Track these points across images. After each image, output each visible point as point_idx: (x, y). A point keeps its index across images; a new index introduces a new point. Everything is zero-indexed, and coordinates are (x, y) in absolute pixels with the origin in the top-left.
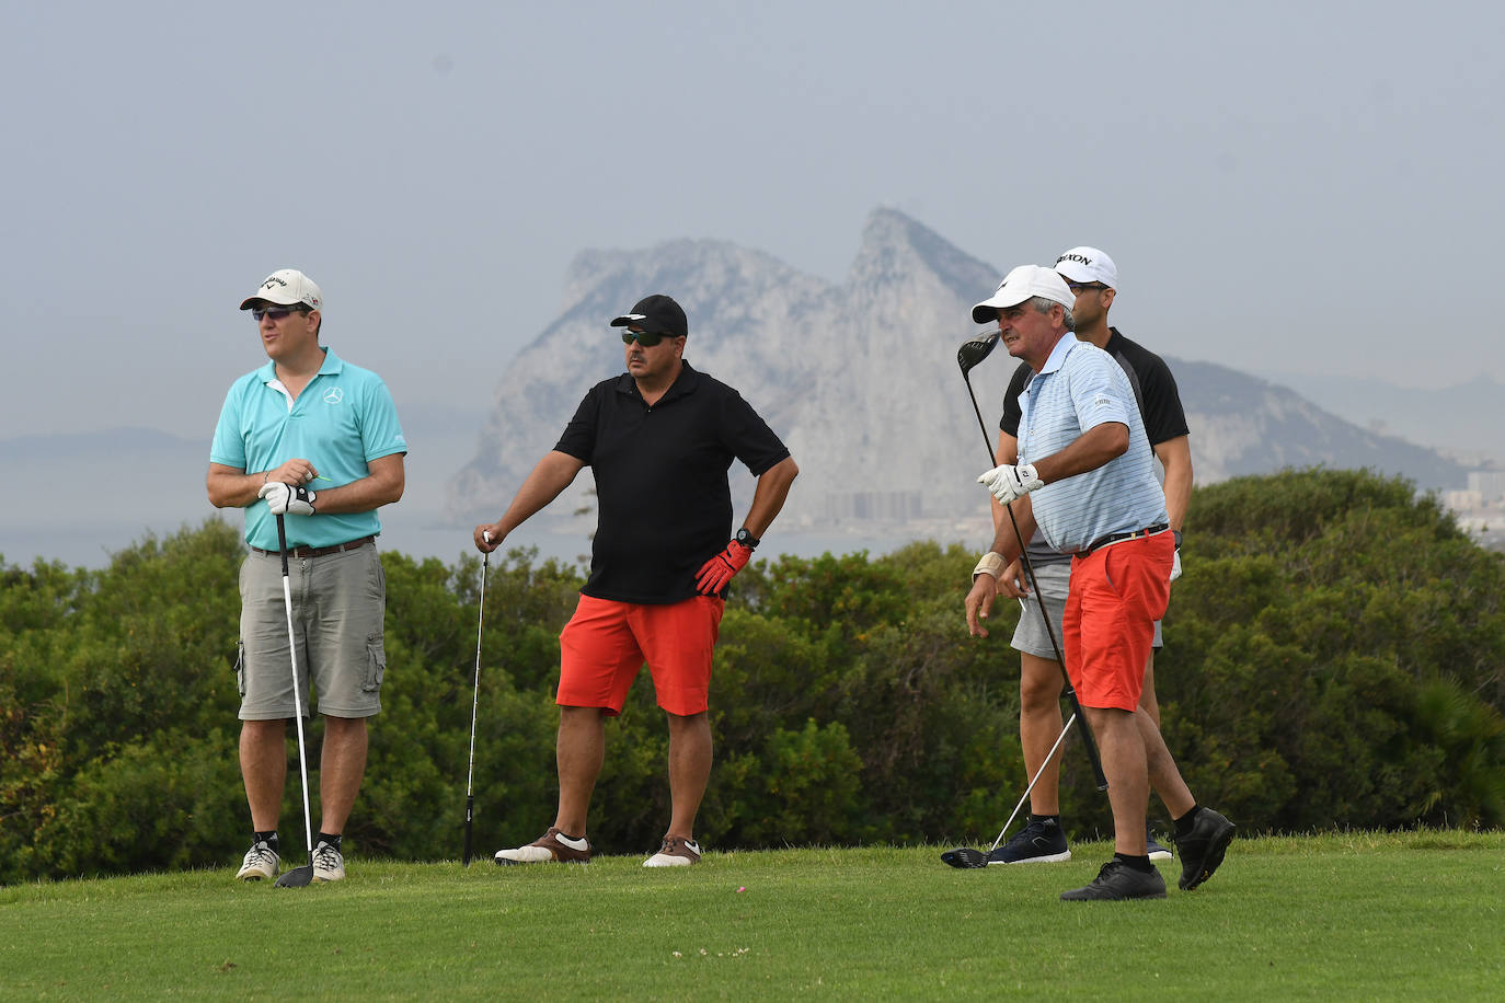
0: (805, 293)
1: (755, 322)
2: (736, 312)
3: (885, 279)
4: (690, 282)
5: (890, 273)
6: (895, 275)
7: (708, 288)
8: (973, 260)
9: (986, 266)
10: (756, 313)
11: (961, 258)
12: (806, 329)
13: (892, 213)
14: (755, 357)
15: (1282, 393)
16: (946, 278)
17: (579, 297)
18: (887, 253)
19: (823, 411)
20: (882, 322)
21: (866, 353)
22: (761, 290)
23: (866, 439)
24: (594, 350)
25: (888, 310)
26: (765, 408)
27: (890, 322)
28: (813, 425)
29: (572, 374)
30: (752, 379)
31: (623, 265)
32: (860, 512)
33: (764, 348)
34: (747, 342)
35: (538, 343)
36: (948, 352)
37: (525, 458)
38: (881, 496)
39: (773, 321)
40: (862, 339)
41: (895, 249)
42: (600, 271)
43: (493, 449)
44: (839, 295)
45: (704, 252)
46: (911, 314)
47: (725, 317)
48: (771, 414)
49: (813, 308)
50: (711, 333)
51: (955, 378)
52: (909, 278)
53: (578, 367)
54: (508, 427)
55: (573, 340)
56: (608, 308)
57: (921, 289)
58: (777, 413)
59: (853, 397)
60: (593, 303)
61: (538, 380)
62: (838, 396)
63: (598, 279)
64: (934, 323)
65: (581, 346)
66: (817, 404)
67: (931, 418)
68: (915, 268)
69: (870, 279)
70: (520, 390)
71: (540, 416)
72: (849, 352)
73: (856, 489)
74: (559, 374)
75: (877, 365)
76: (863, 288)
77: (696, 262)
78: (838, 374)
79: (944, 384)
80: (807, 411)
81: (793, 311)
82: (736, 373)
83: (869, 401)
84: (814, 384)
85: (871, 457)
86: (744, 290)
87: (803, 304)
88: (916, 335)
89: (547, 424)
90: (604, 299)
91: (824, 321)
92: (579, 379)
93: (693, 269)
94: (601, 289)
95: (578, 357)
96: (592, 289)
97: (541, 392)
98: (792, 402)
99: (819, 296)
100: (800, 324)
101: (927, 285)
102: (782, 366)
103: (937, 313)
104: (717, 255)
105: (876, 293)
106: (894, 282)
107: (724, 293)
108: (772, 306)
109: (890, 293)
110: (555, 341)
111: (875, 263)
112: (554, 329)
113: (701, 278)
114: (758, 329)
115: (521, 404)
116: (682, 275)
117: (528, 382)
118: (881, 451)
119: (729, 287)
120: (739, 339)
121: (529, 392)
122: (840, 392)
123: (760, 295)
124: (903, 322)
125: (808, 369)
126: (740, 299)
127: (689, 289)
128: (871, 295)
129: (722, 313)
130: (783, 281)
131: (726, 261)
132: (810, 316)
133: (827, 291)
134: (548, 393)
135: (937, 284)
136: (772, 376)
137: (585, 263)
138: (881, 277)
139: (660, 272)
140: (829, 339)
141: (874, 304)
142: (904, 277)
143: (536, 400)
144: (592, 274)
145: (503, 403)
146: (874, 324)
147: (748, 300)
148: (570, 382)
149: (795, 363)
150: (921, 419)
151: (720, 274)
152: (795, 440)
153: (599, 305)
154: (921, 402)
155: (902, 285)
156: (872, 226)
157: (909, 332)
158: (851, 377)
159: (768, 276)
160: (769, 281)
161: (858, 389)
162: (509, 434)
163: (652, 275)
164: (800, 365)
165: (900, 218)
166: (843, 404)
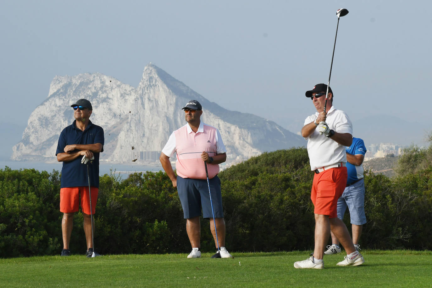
0: (126, 90)
1: (110, 99)
2: (104, 95)
3: (150, 86)
4: (90, 86)
5: (152, 85)
6: (153, 85)
7: (95, 88)
8: (177, 81)
9: (181, 83)
10: (110, 96)
11: (174, 80)
12: (126, 101)
13: (152, 65)
14: (110, 109)
15: (272, 123)
16: (169, 86)
17: (55, 91)
18: (151, 79)
19: (130, 126)
20: (149, 99)
21: (144, 109)
22: (112, 88)
23: (144, 135)
24: (60, 106)
25: (151, 96)
26: (113, 125)
27: (152, 99)
28: (127, 131)
29: (53, 114)
30: (109, 117)
31: (69, 80)
32: (142, 158)
33: (112, 107)
34: (107, 105)
35: (42, 104)
36: (170, 109)
37: (38, 140)
38: (148, 152)
39: (115, 99)
40: (143, 104)
41: (153, 77)
42: (62, 82)
43: (28, 137)
44: (136, 91)
45: (94, 77)
46: (158, 97)
47: (101, 97)
48: (114, 127)
49: (127, 95)
50: (96, 102)
51: (172, 117)
52: (157, 86)
53: (55, 112)
54: (33, 130)
55: (53, 103)
56: (64, 94)
57: (161, 89)
58: (116, 127)
59: (140, 122)
60: (60, 92)
61: (42, 116)
62: (135, 122)
63: (61, 84)
64: (165, 100)
65: (56, 106)
66: (129, 124)
67: (164, 129)
68: (160, 83)
69: (146, 86)
70: (36, 119)
71: (43, 127)
72: (139, 109)
73: (141, 150)
74: (49, 114)
75: (147, 112)
76: (143, 89)
77: (92, 80)
78: (135, 115)
79: (168, 118)
80: (126, 126)
81: (122, 95)
82: (103, 114)
83: (145, 124)
84: (128, 118)
85: (145, 140)
86: (106, 89)
87: (125, 93)
88: (160, 103)
89: (45, 129)
90: (63, 91)
91: (131, 99)
92: (55, 116)
93: (91, 82)
94: (62, 88)
95: (55, 109)
96: (59, 88)
97: (43, 119)
98: (121, 123)
99: (130, 91)
100: (123, 100)
101: (163, 88)
102: (118, 112)
103: (166, 97)
104: (98, 78)
105: (147, 90)
106: (153, 87)
107: (100, 89)
108: (115, 94)
109: (152, 90)
110: (47, 104)
111: (147, 81)
112: (47, 100)
113: (93, 85)
114: (111, 101)
115: (37, 123)
116: (87, 84)
117: (39, 116)
118: (148, 139)
119: (102, 88)
120: (105, 104)
121: (39, 119)
122: (136, 120)
123: (111, 90)
124: (155, 99)
125: (126, 114)
126: (105, 91)
127: (89, 88)
128: (146, 91)
129: (100, 96)
130: (119, 86)
131: (101, 80)
132: (127, 97)
133: (132, 90)
134: (45, 120)
135: (166, 88)
136: (115, 115)
137: (57, 79)
138: (149, 85)
139: (80, 83)
140: (133, 104)
141: (147, 94)
142: (156, 85)
143: (41, 122)
144: (59, 83)
145: (31, 122)
146: (147, 99)
147: (108, 92)
148: (52, 117)
149: (122, 112)
150: (161, 129)
151: (99, 84)
152: (122, 136)
153: (62, 93)
154: (161, 124)
155: (155, 88)
156: (146, 70)
157: (157, 102)
158: (139, 116)
159: (114, 85)
160: (114, 86)
161: (141, 120)
162: (33, 132)
163: (78, 84)
164: (124, 112)
165: (156, 67)
166: (136, 124)
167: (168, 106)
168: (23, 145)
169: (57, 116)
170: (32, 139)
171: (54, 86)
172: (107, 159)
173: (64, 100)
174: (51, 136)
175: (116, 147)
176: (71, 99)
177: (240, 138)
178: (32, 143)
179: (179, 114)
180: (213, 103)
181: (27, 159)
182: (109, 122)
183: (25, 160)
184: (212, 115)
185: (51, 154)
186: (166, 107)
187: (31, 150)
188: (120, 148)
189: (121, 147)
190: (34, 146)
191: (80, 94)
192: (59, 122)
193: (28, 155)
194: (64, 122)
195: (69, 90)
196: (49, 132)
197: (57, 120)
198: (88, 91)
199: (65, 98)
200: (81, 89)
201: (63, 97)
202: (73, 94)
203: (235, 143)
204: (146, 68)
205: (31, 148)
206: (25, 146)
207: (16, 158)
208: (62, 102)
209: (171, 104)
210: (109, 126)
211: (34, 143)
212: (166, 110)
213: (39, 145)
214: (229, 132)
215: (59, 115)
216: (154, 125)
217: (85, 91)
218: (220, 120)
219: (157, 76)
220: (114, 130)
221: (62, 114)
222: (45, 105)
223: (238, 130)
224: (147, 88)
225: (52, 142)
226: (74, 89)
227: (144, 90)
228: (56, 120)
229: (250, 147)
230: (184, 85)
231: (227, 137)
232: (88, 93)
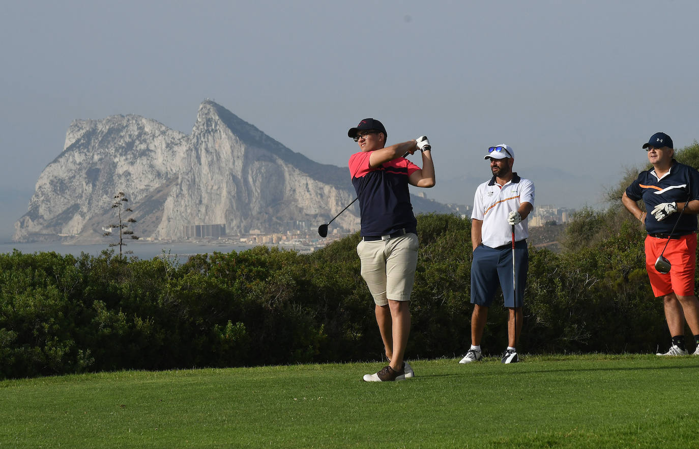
0: (173, 138)
1: (151, 151)
2: (143, 147)
3: (208, 132)
4: (122, 134)
5: (210, 130)
6: (212, 130)
7: (130, 136)
8: (247, 123)
9: (253, 126)
10: (152, 147)
11: (241, 122)
12: (174, 153)
13: (210, 102)
14: (151, 166)
16: (234, 131)
17: (74, 141)
18: (209, 121)
19: (181, 190)
20: (207, 150)
21: (200, 164)
22: (154, 136)
23: (201, 202)
24: (80, 164)
25: (210, 145)
26: (156, 189)
27: (211, 150)
28: (177, 196)
29: (71, 175)
30: (150, 176)
31: (93, 126)
32: (198, 234)
33: (155, 162)
34: (148, 160)
35: (56, 161)
36: (236, 163)
37: (50, 211)
38: (208, 226)
39: (159, 151)
40: (198, 158)
41: (212, 118)
42: (83, 129)
43: (36, 208)
44: (188, 139)
45: (128, 120)
46: (220, 146)
47: (138, 149)
48: (159, 192)
49: (176, 144)
50: (132, 156)
51: (239, 175)
52: (218, 131)
53: (73, 172)
54: (43, 198)
55: (71, 160)
56: (86, 145)
57: (224, 136)
58: (161, 191)
59: (195, 184)
60: (80, 143)
61: (56, 177)
62: (188, 183)
63: (82, 132)
64: (230, 151)
65: (74, 162)
66: (178, 186)
67: (229, 193)
68: (221, 127)
69: (202, 132)
70: (47, 182)
71: (56, 193)
72: (193, 164)
73: (197, 223)
74: (65, 175)
75: (205, 169)
76: (199, 136)
77: (125, 125)
78: (188, 174)
79: (234, 178)
80: (174, 190)
81: (168, 146)
82: (143, 173)
83: (202, 185)
84: (178, 178)
85: (203, 209)
86: (146, 137)
87: (172, 143)
88: (222, 156)
89: (60, 197)
90: (84, 142)
91: (181, 150)
92: (74, 177)
93: (124, 128)
94: (83, 137)
95: (73, 167)
96: (79, 137)
97: (57, 183)
98: (168, 186)
99: (179, 140)
100: (171, 151)
101: (226, 135)
102: (163, 170)
103: (231, 147)
104: (134, 122)
105: (204, 138)
106: (212, 133)
107: (137, 138)
108: (159, 144)
109: (210, 137)
110: (62, 160)
111: (203, 125)
112: (63, 154)
113: (127, 132)
114: (153, 154)
115: (48, 188)
116: (119, 130)
117: (51, 178)
118: (207, 207)
119: (139, 135)
120: (144, 158)
121: (52, 182)
122: (189, 181)
123: (153, 139)
124: (216, 150)
125: (174, 172)
126: (145, 141)
127: (122, 137)
128: (202, 138)
129: (136, 147)
130: (163, 133)
131: (138, 124)
132: (176, 148)
133: (183, 137)
134: (60, 184)
135: (231, 134)
136: (159, 175)
137: (76, 125)
138: (206, 131)
139: (109, 129)
140: (184, 158)
141: (204, 143)
142: (216, 130)
143: (55, 186)
144: (79, 130)
145: (40, 187)
146: (203, 151)
147: (148, 141)
148: (70, 178)
149: (169, 169)
150: (224, 193)
151: (136, 130)
152: (169, 203)
153: (83, 144)
154: (224, 185)
155: (216, 135)
156: (202, 109)
157: (219, 155)
158: (194, 174)
159: (157, 131)
160: (157, 133)
161: (197, 180)
162: (43, 201)
163: (105, 131)
164: (171, 170)
165: (215, 105)
166: (190, 187)
167: (234, 160)
168: (30, 220)
169: (76, 178)
170: (42, 210)
171: (71, 135)
172: (149, 237)
173: (86, 155)
174: (69, 206)
175: (161, 220)
176: (95, 153)
177: (337, 204)
178: (42, 217)
179: (250, 172)
180: (299, 154)
181: (36, 239)
182: (151, 184)
183: (33, 241)
184: (297, 171)
185: (69, 231)
186: (232, 161)
187: (41, 227)
188: (167, 222)
189: (169, 220)
190: (45, 220)
191: (109, 146)
192: (80, 186)
193: (36, 234)
194: (87, 185)
195: (93, 141)
196: (66, 201)
197: (78, 184)
198: (120, 141)
199: (88, 151)
200: (110, 139)
201: (85, 150)
202: (99, 145)
203: (330, 210)
204: (201, 106)
205: (41, 224)
206: (33, 221)
207: (20, 238)
208: (83, 157)
209: (238, 157)
210: (151, 190)
211: (45, 217)
212: (231, 166)
213: (52, 219)
214: (322, 196)
215: (80, 176)
216: (215, 187)
217: (116, 141)
218: (308, 178)
219: (217, 118)
220: (159, 195)
221: (83, 173)
222: (59, 162)
223: (334, 192)
224: (204, 136)
225: (71, 215)
226: (100, 139)
227: (199, 138)
228: (76, 183)
229: (351, 215)
230: (256, 130)
231: (319, 202)
232: (120, 144)
